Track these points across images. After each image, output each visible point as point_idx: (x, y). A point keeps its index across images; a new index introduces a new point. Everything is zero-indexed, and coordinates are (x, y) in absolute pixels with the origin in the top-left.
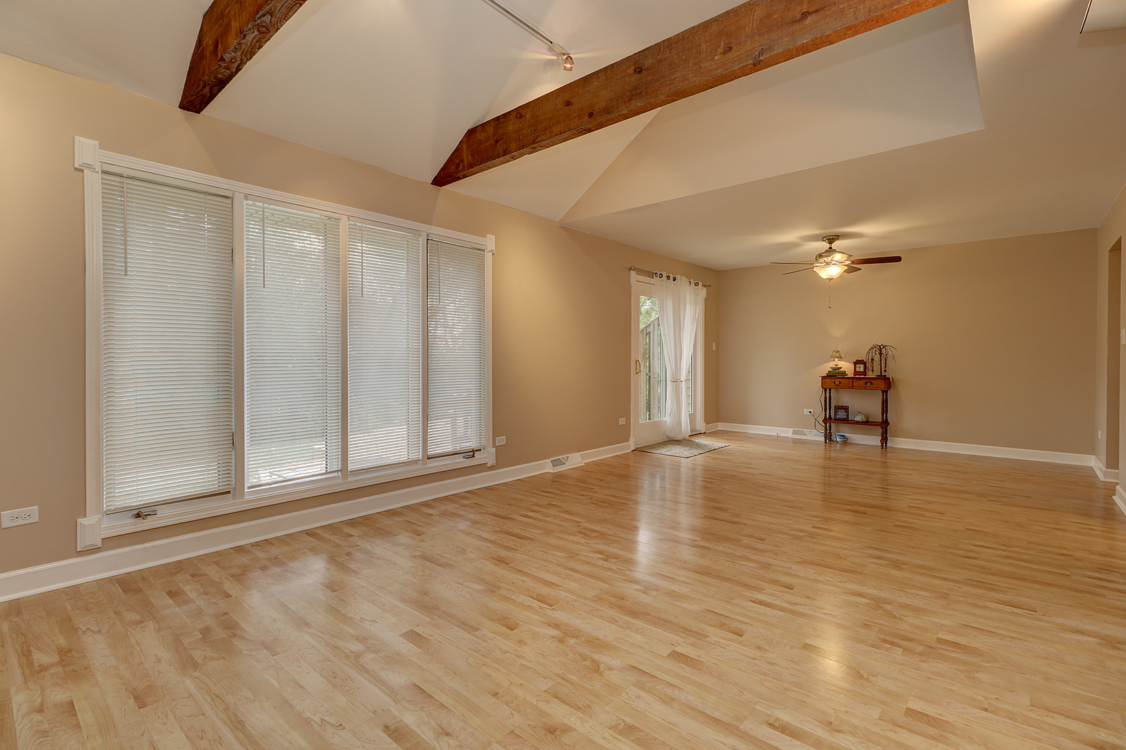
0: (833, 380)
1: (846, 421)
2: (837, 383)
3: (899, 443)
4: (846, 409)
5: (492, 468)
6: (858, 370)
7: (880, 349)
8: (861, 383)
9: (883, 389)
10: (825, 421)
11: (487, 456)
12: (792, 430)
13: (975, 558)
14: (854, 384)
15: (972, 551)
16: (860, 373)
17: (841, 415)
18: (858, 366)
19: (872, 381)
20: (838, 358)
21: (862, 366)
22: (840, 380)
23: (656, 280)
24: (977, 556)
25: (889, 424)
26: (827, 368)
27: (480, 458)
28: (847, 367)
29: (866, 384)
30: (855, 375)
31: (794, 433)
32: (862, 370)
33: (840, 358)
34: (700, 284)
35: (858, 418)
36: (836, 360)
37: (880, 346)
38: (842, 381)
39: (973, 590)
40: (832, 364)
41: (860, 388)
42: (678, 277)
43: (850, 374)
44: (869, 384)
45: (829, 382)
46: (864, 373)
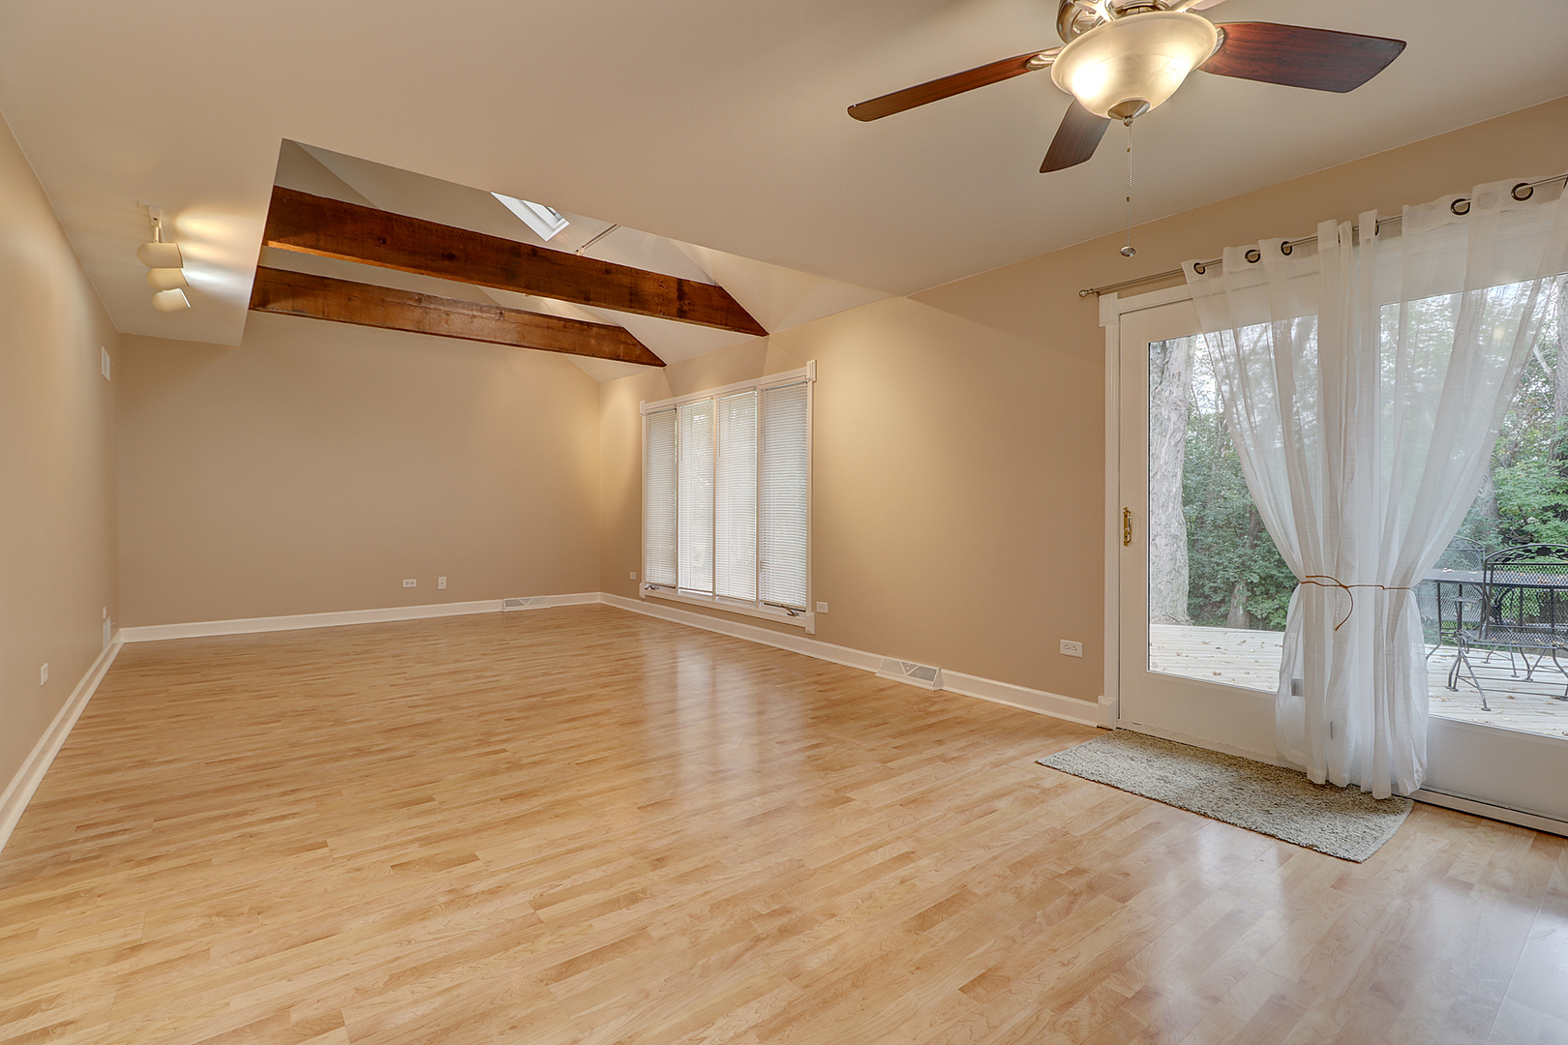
5: (810, 636)
11: (805, 620)
13: (285, 794)
15: (294, 803)
24: (283, 798)
27: (799, 620)
39: (271, 759)
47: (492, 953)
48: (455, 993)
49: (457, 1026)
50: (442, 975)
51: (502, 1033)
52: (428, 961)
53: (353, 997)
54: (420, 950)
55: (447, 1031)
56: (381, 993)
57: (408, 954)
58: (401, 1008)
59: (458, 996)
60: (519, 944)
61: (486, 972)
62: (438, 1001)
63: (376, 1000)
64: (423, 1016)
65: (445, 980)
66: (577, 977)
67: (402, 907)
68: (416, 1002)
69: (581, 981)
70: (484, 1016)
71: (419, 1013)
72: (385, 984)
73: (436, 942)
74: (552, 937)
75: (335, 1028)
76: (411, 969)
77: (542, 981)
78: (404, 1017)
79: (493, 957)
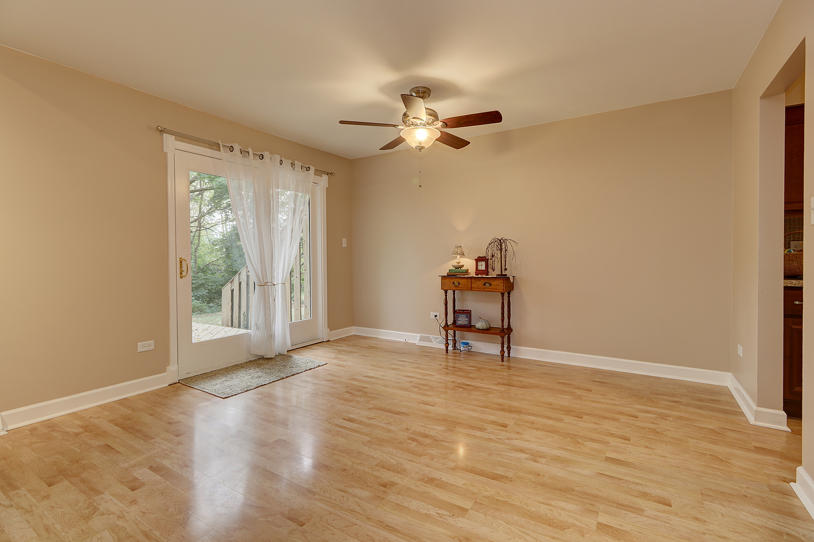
0: (452, 281)
1: (469, 327)
2: (456, 284)
3: (523, 352)
4: (468, 313)
6: (480, 268)
7: (501, 243)
8: (481, 283)
9: (502, 291)
10: (446, 327)
12: (419, 335)
14: (473, 285)
16: (482, 272)
17: (462, 320)
18: (480, 263)
19: (491, 282)
20: (459, 254)
21: (484, 263)
22: (459, 280)
23: (224, 154)
25: (512, 330)
26: (447, 267)
28: (469, 264)
29: (485, 284)
30: (477, 274)
31: (422, 339)
32: (483, 268)
33: (462, 255)
34: (312, 169)
35: (479, 325)
36: (458, 256)
37: (500, 241)
38: (461, 281)
40: (454, 262)
41: (479, 290)
42: (266, 154)
43: (472, 273)
44: (487, 285)
45: (448, 282)
46: (486, 272)
47: (513, 505)
48: (544, 501)
49: (555, 489)
50: (542, 512)
51: (544, 476)
52: (541, 525)
53: (587, 533)
54: (539, 533)
55: (560, 490)
56: (574, 525)
57: (546, 536)
58: (570, 511)
59: (544, 499)
60: (498, 500)
61: (525, 500)
62: (553, 503)
63: (577, 523)
64: (564, 501)
65: (543, 510)
66: (499, 473)
67: (562, 468)
68: (562, 509)
69: (500, 471)
70: (544, 485)
71: (565, 503)
72: (569, 528)
73: (528, 532)
74: (482, 492)
75: (602, 524)
76: (552, 526)
77: (511, 481)
78: (571, 506)
79: (514, 503)
